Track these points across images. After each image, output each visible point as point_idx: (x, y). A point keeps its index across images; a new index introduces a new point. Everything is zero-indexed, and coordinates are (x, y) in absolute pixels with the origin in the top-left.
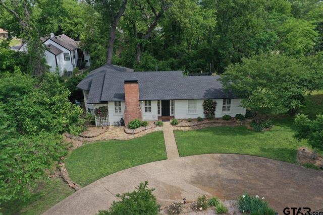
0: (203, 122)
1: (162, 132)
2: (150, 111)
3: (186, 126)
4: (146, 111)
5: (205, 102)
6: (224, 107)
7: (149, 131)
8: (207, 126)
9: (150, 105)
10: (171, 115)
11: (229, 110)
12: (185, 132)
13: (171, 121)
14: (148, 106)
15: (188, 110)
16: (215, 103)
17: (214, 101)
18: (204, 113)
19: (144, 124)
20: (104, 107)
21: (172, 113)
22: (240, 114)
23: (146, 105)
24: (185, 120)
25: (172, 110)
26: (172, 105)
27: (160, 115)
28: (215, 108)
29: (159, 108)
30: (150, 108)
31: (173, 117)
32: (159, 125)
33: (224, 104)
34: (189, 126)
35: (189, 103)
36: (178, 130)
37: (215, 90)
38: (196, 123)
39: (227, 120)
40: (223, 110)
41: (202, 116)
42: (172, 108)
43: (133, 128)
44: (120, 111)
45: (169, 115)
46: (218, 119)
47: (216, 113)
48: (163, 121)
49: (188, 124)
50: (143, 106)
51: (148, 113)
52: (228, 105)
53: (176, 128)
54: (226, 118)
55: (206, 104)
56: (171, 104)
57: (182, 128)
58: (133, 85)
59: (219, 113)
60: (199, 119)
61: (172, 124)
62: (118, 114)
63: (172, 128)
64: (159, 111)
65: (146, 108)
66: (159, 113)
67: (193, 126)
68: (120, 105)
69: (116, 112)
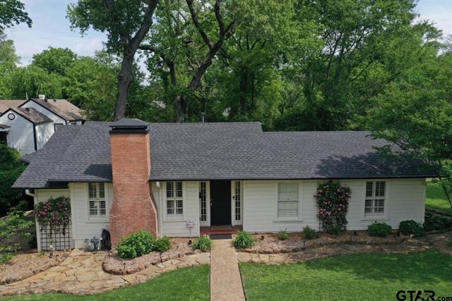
0: (319, 241)
1: (206, 269)
2: (180, 211)
3: (275, 252)
4: (170, 212)
5: (321, 187)
6: (368, 203)
7: (169, 266)
8: (330, 251)
9: (180, 194)
10: (234, 222)
11: (381, 210)
12: (275, 268)
13: (234, 237)
14: (175, 198)
15: (279, 210)
16: (348, 190)
17: (343, 184)
18: (320, 217)
19: (160, 247)
20: (60, 199)
21: (238, 217)
22: (412, 222)
23: (169, 195)
24: (271, 234)
25: (238, 211)
26: (238, 198)
27: (208, 223)
28: (346, 203)
29: (203, 205)
30: (180, 203)
31: (241, 227)
32: (200, 247)
33: (369, 193)
34: (283, 252)
35: (279, 192)
36: (252, 262)
37: (344, 159)
38: (300, 244)
39: (382, 235)
40: (367, 210)
41: (315, 225)
42: (238, 204)
43: (129, 256)
44: (103, 212)
45: (230, 223)
46: (355, 233)
47: (348, 217)
48: (214, 237)
49: (280, 246)
50: (162, 198)
51: (175, 216)
52: (379, 198)
53: (246, 257)
54: (378, 231)
55: (323, 194)
56: (233, 194)
57: (265, 258)
58: (133, 139)
59: (357, 218)
60: (308, 234)
61: (238, 246)
62: (98, 217)
63: (237, 256)
64: (203, 212)
65: (169, 203)
66: (203, 218)
67: (294, 251)
68: (102, 195)
69: (93, 212)
